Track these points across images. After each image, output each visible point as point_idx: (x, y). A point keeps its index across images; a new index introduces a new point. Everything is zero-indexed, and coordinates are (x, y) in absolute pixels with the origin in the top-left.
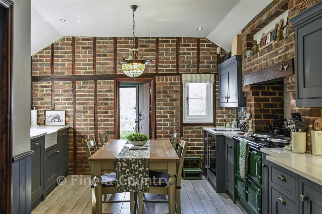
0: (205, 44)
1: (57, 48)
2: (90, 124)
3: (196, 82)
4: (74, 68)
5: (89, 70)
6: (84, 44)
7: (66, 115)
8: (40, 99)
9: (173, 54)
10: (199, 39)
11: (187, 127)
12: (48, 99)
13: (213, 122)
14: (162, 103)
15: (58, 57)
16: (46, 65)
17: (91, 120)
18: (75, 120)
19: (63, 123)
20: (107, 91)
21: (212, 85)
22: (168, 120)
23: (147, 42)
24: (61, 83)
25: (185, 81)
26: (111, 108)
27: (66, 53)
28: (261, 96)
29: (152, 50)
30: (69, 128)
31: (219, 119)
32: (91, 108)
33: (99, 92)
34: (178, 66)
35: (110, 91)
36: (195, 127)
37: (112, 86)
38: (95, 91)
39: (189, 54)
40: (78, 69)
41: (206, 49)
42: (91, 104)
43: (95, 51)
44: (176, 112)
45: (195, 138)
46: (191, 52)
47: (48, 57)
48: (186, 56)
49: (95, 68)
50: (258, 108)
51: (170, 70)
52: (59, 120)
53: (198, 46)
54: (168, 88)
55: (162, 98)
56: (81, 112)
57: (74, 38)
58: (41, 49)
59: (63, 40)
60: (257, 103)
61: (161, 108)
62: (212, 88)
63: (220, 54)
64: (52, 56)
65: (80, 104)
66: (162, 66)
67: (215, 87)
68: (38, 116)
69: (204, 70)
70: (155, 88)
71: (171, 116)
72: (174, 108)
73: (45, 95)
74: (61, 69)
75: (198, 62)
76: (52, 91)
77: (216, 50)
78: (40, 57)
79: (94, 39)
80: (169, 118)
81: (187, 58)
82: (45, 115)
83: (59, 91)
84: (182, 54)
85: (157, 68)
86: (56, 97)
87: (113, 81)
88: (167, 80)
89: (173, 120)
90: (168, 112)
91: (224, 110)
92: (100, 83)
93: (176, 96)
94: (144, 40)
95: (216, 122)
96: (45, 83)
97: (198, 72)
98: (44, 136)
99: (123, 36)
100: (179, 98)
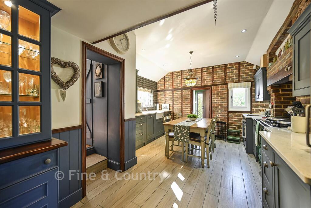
0: (244, 65)
1: (166, 78)
2: (180, 110)
3: (237, 87)
4: (173, 86)
5: (179, 85)
6: (177, 74)
7: (169, 106)
8: (160, 99)
9: (223, 73)
10: (239, 63)
11: (231, 113)
12: (163, 99)
13: (250, 111)
14: (216, 100)
15: (167, 81)
16: (162, 85)
17: (180, 108)
18: (173, 108)
19: (169, 109)
20: (187, 95)
21: (249, 88)
22: (219, 109)
23: (208, 69)
24: (168, 92)
25: (230, 87)
26: (189, 103)
27: (170, 79)
28: (281, 92)
29: (210, 73)
30: (171, 112)
31: (255, 109)
32: (180, 103)
33: (183, 95)
34: (225, 79)
35: (188, 95)
36: (237, 113)
37: (190, 92)
38: (182, 95)
39: (233, 72)
40: (175, 85)
41: (245, 68)
42: (180, 101)
43: (182, 77)
44: (224, 105)
45: (237, 120)
46: (234, 71)
47: (163, 82)
48: (230, 74)
49: (182, 85)
50: (278, 101)
51: (221, 82)
52: (167, 108)
53: (239, 67)
54: (219, 92)
55: (216, 97)
56: (176, 105)
57: (173, 72)
58: (160, 79)
59: (169, 74)
60: (277, 98)
61: (215, 103)
62: (249, 91)
63: (255, 69)
64: (165, 81)
65: (175, 101)
66: (216, 81)
67: (251, 90)
68: (159, 106)
69: (244, 80)
70: (212, 92)
71: (221, 107)
72: (223, 103)
73: (162, 97)
74: (168, 86)
75: (239, 76)
76: (164, 96)
77: (253, 67)
78: (160, 82)
79: (181, 71)
80: (219, 108)
81: (232, 74)
82: (162, 106)
83: (167, 95)
84: (228, 73)
85: (213, 82)
86: (166, 98)
87: (190, 90)
88: (218, 88)
89: (222, 109)
90: (219, 105)
91: (259, 104)
92: (184, 91)
93: (224, 96)
94: (206, 68)
95: (253, 111)
96: (162, 93)
97: (239, 81)
98: (156, 114)
99: (195, 68)
100: (226, 97)
